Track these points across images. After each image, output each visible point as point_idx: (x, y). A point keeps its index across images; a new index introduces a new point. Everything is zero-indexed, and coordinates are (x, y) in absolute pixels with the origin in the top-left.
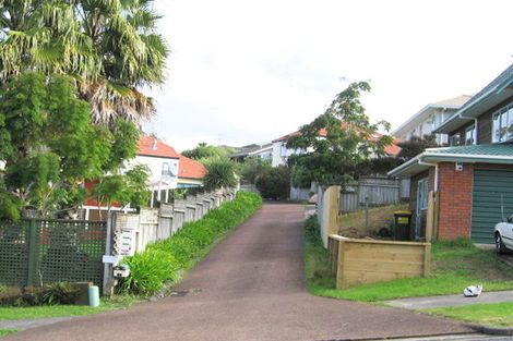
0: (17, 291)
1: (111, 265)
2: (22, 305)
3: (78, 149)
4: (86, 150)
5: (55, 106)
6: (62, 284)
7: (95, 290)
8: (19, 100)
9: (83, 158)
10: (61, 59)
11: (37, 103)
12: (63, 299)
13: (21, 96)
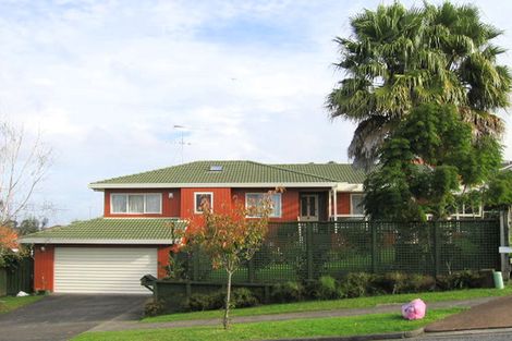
0: (429, 279)
1: (506, 254)
2: (436, 290)
3: (469, 162)
4: (475, 163)
5: (446, 129)
6: (469, 272)
7: (499, 276)
8: (419, 127)
9: (475, 169)
10: (441, 93)
11: (432, 127)
12: (471, 284)
13: (421, 123)
